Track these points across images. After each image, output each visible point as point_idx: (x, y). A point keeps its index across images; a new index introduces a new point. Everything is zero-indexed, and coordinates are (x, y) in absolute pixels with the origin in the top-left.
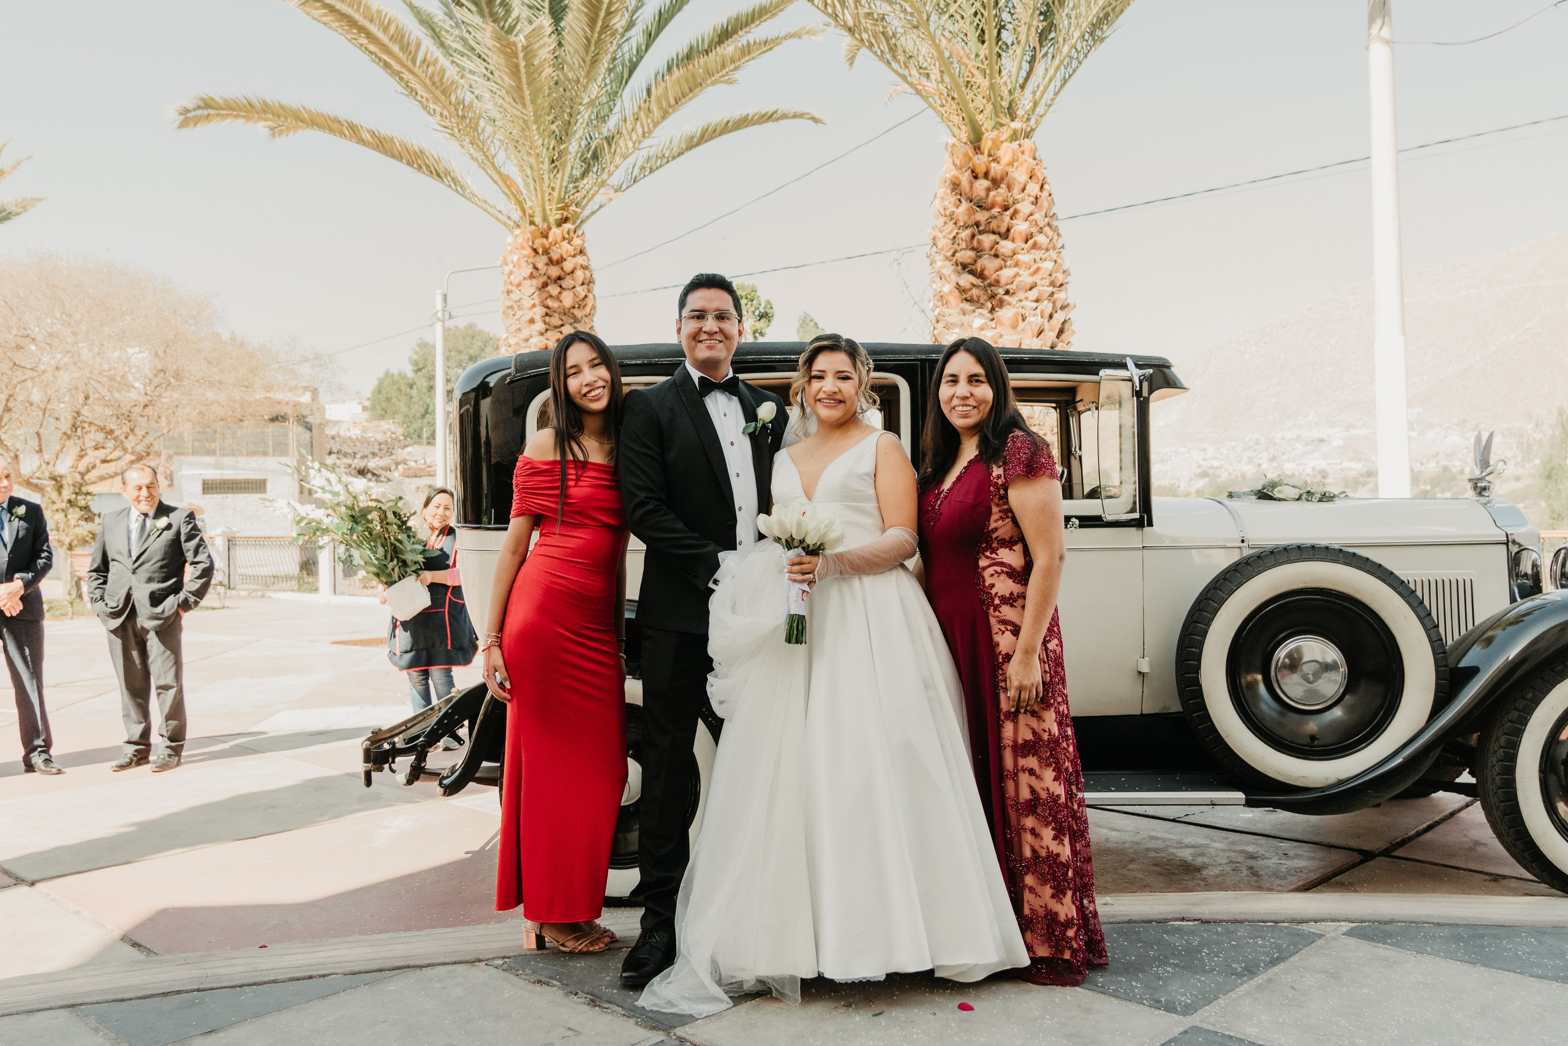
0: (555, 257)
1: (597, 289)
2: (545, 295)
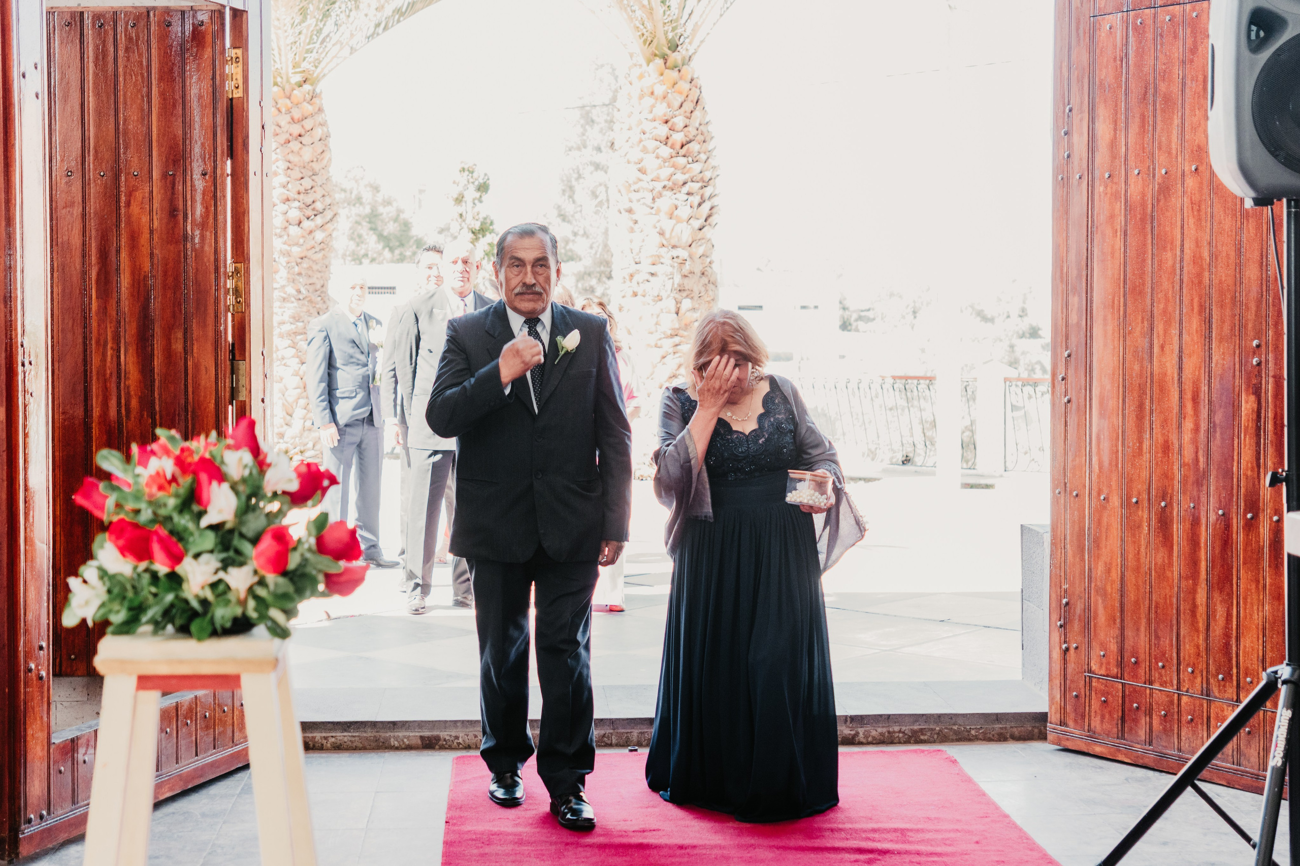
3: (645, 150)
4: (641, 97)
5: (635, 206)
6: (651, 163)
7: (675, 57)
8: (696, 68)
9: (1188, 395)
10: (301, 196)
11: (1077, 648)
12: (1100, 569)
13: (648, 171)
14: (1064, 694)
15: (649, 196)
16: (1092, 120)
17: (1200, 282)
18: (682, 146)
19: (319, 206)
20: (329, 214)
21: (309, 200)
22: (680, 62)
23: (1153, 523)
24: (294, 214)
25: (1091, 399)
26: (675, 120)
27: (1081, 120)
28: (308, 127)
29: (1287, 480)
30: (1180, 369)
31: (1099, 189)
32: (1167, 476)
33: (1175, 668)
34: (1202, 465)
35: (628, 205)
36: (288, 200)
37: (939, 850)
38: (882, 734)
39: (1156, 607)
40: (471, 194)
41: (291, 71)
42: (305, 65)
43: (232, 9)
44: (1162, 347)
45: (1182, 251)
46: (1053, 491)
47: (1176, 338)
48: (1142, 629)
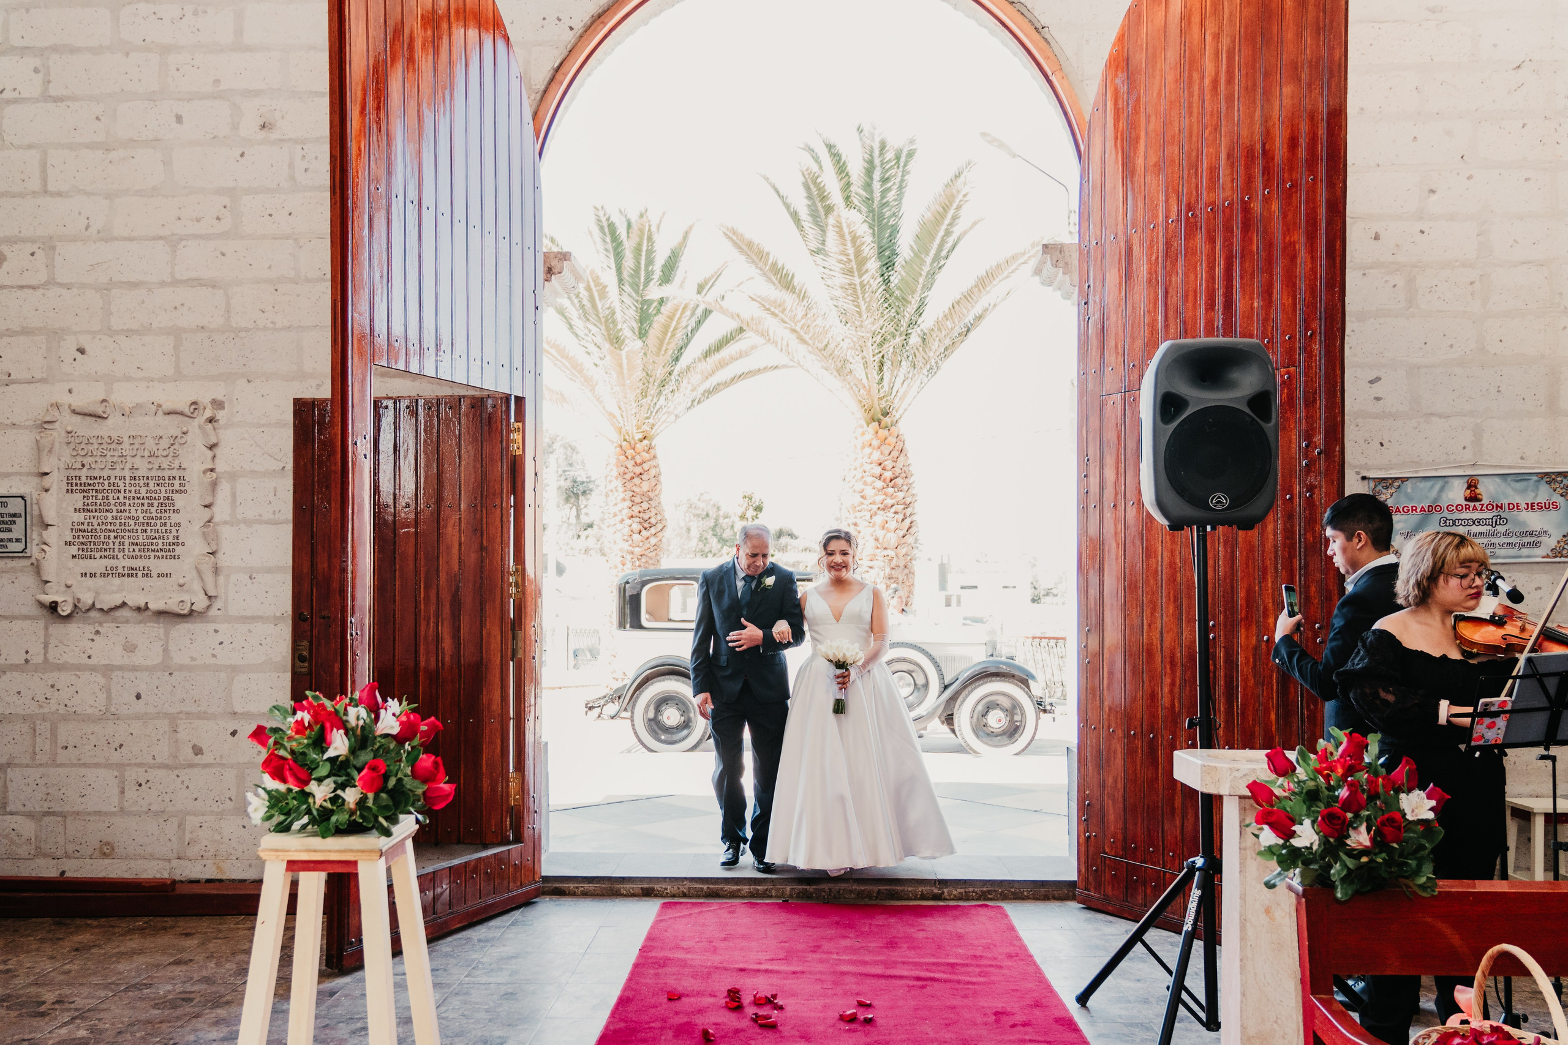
0: (638, 461)
1: (662, 478)
2: (632, 484)
3: (865, 483)
4: (863, 448)
5: (858, 521)
6: (869, 492)
7: (887, 420)
8: (903, 428)
9: (1168, 660)
10: (641, 515)
11: (1095, 836)
12: (1110, 781)
13: (868, 498)
14: (1087, 869)
15: (868, 515)
16: (1102, 467)
17: (1175, 580)
18: (891, 481)
19: (653, 521)
20: (660, 526)
21: (646, 517)
22: (889, 424)
23: (1145, 749)
24: (636, 527)
25: (1103, 661)
26: (886, 463)
27: (1095, 467)
28: (646, 469)
29: (1200, 723)
30: (1162, 640)
31: (1108, 515)
32: (1153, 716)
33: (1161, 852)
34: (1177, 709)
35: (854, 521)
36: (632, 517)
37: (974, 980)
38: (960, 893)
39: (1148, 808)
40: (751, 513)
41: (635, 431)
42: (645, 427)
43: (516, 397)
44: (1149, 626)
45: (1162, 558)
46: (1079, 726)
47: (1159, 619)
48: (1139, 824)
